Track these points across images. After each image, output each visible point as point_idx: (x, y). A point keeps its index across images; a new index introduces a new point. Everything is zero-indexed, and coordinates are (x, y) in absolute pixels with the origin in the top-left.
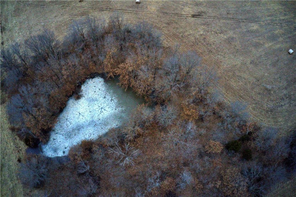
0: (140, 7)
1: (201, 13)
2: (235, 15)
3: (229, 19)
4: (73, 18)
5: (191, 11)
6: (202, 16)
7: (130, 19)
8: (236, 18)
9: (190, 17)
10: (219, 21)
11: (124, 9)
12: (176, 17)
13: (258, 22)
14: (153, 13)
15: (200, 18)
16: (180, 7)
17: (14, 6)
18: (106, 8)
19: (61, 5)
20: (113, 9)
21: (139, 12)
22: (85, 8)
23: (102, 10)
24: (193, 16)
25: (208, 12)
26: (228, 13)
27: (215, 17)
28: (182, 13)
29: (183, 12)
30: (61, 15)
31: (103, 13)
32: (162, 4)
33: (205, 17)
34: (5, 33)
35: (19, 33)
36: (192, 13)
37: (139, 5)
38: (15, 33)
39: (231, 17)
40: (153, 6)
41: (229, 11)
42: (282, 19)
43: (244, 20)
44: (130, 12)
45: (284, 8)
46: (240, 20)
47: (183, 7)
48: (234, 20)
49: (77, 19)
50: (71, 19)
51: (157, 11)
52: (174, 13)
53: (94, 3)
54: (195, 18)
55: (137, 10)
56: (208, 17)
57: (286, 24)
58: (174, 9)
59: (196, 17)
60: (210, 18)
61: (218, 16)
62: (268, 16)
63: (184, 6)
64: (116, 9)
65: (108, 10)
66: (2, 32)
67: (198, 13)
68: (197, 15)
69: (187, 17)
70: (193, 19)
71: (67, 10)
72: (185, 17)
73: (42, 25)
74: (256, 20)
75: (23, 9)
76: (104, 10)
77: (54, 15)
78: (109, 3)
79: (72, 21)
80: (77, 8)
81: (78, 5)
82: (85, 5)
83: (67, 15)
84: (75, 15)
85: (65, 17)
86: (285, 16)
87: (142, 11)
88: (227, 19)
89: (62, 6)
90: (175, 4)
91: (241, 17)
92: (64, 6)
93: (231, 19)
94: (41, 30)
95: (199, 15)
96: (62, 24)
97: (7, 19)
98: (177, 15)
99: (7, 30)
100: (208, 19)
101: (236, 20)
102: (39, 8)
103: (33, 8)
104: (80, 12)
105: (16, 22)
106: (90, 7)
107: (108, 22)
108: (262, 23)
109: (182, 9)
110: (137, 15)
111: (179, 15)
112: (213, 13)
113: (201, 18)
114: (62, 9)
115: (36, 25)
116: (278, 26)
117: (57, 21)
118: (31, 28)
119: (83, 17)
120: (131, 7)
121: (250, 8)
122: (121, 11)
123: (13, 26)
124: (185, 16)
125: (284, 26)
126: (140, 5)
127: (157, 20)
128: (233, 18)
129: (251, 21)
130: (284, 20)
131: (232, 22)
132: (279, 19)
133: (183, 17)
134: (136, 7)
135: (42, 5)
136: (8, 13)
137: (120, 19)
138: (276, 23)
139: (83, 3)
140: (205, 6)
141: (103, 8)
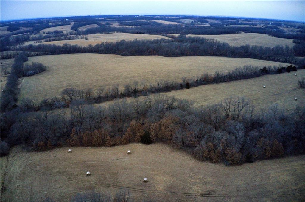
0: (147, 186)
1: (210, 192)
2: (245, 191)
3: (239, 196)
4: (77, 191)
5: (199, 191)
6: (211, 195)
7: (136, 197)
8: (247, 194)
9: (198, 196)
10: (230, 199)
11: (131, 187)
12: (185, 196)
13: (270, 196)
14: (161, 192)
15: (209, 196)
16: (188, 186)
17: (20, 170)
18: (113, 184)
19: (68, 176)
20: (120, 186)
21: (146, 191)
22: (92, 183)
23: (108, 186)
24: (202, 195)
25: (217, 190)
26: (238, 190)
27: (225, 195)
28: (191, 193)
29: (192, 191)
30: (66, 186)
31: (109, 189)
32: (170, 183)
33: (214, 196)
34: (5, 193)
35: (19, 197)
36: (201, 192)
37: (146, 183)
38: (16, 196)
39: (242, 193)
40: (161, 185)
41: (239, 188)
42: (294, 189)
43: (255, 196)
44: (137, 190)
45: (295, 178)
46: (251, 196)
47: (191, 186)
48: (245, 197)
49: (81, 192)
50: (75, 192)
51: (165, 190)
52: (182, 192)
53: (101, 179)
54: (204, 197)
55: (145, 189)
56: (217, 196)
57: (299, 194)
58: (182, 188)
59: (206, 196)
60: (220, 197)
61: (228, 194)
62: (280, 188)
63: (193, 185)
64: (123, 186)
65: (115, 187)
66: (2, 192)
67: (207, 191)
68: (206, 194)
69: (196, 196)
70: (202, 198)
71: (73, 182)
72: (194, 197)
73: (45, 193)
74: (268, 194)
75: (29, 173)
76: (110, 187)
77: (59, 186)
78: (117, 180)
79: (77, 194)
80: (83, 182)
81: (84, 179)
82: (92, 179)
83: (72, 187)
84: (80, 189)
85: (69, 189)
86: (297, 185)
87: (150, 190)
88: (238, 196)
89: (68, 178)
90: (183, 184)
91: (251, 193)
92: (70, 178)
93: (243, 196)
94: (42, 198)
95: (209, 194)
96: (66, 195)
97: (11, 180)
98: (185, 194)
99: (8, 191)
100: (218, 198)
101: (247, 197)
102: (45, 176)
103: (39, 175)
104: (85, 186)
105: (19, 186)
106: (96, 182)
107: (113, 199)
108: (274, 196)
109: (191, 188)
110: (144, 193)
111: (187, 194)
112: (222, 191)
113: (211, 196)
114: (68, 181)
115: (39, 192)
116: (291, 196)
117: (61, 193)
118: (33, 195)
119: (88, 191)
120: (138, 186)
121: (260, 183)
122: (128, 189)
123: (16, 188)
124: (193, 195)
125: (298, 196)
126: (148, 183)
127: (164, 199)
128: (244, 195)
129: (263, 196)
130: (296, 189)
131: (243, 198)
132: (291, 190)
133: (192, 197)
134: (143, 186)
135: (48, 174)
136: (13, 175)
137: (126, 197)
138: (289, 194)
139: (90, 177)
140: (214, 185)
141: (109, 185)
